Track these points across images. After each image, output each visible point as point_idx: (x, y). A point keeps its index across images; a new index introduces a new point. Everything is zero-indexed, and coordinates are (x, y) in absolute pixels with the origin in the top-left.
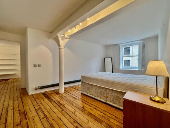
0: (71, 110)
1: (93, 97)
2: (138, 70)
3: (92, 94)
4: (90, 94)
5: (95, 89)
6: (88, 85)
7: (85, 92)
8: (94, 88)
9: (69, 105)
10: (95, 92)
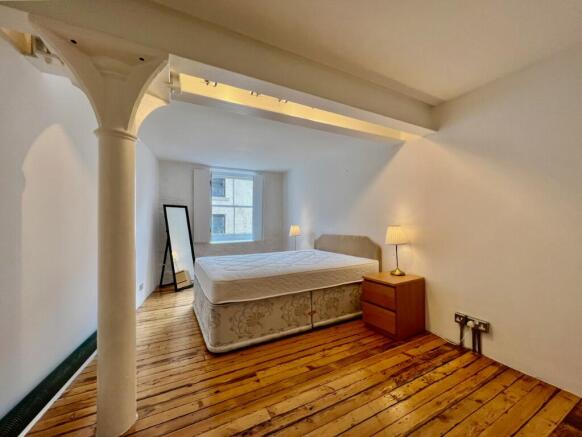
0: (316, 396)
1: (276, 335)
2: (251, 240)
3: (272, 330)
4: (263, 335)
5: (281, 308)
6: (251, 309)
7: (240, 337)
8: (277, 306)
9: (286, 398)
10: (282, 317)
